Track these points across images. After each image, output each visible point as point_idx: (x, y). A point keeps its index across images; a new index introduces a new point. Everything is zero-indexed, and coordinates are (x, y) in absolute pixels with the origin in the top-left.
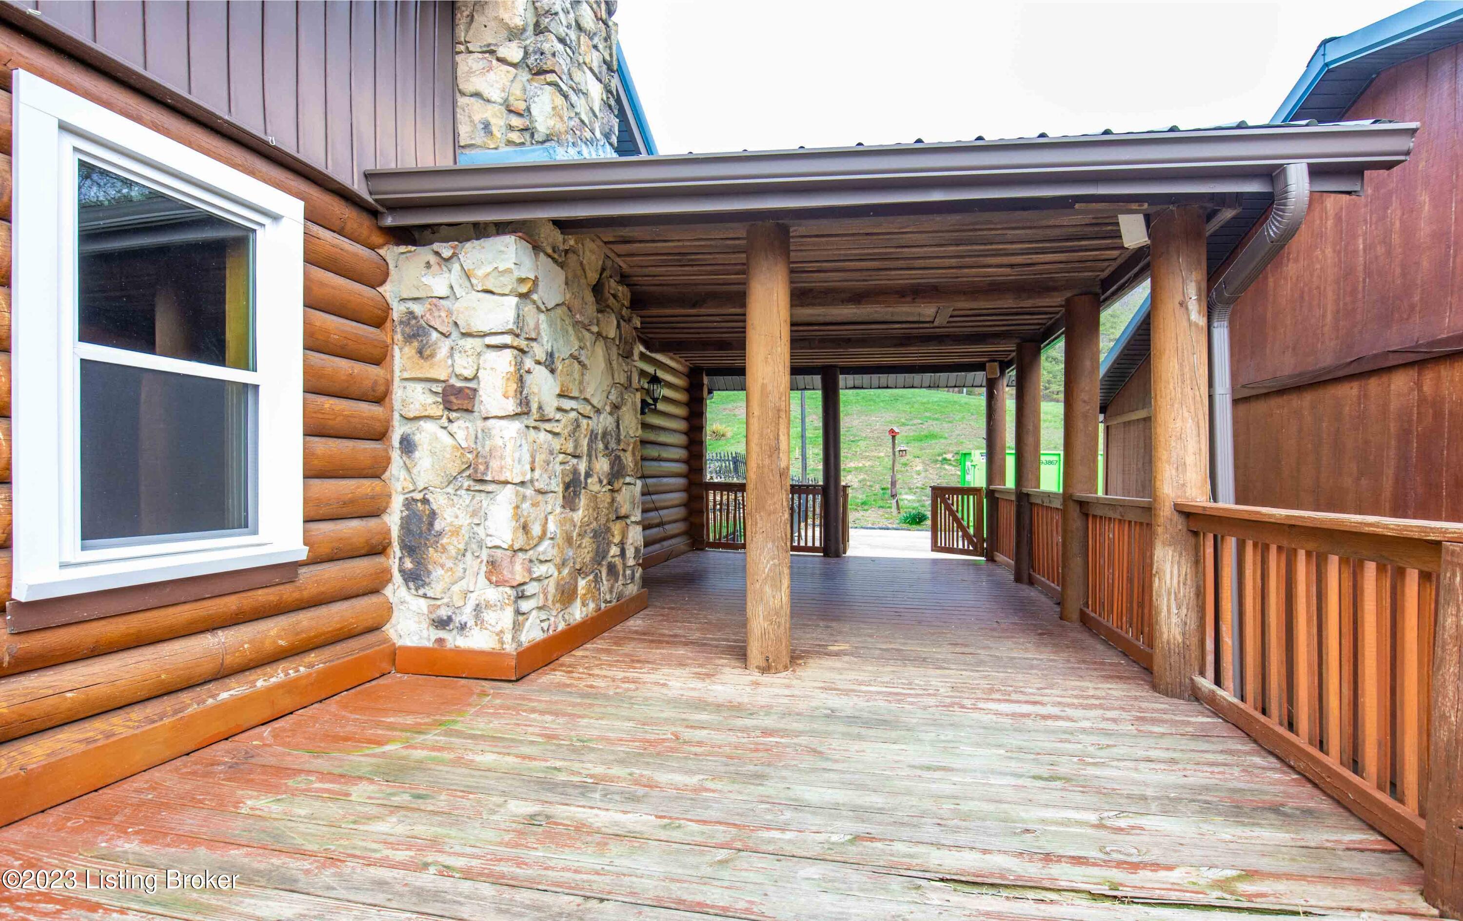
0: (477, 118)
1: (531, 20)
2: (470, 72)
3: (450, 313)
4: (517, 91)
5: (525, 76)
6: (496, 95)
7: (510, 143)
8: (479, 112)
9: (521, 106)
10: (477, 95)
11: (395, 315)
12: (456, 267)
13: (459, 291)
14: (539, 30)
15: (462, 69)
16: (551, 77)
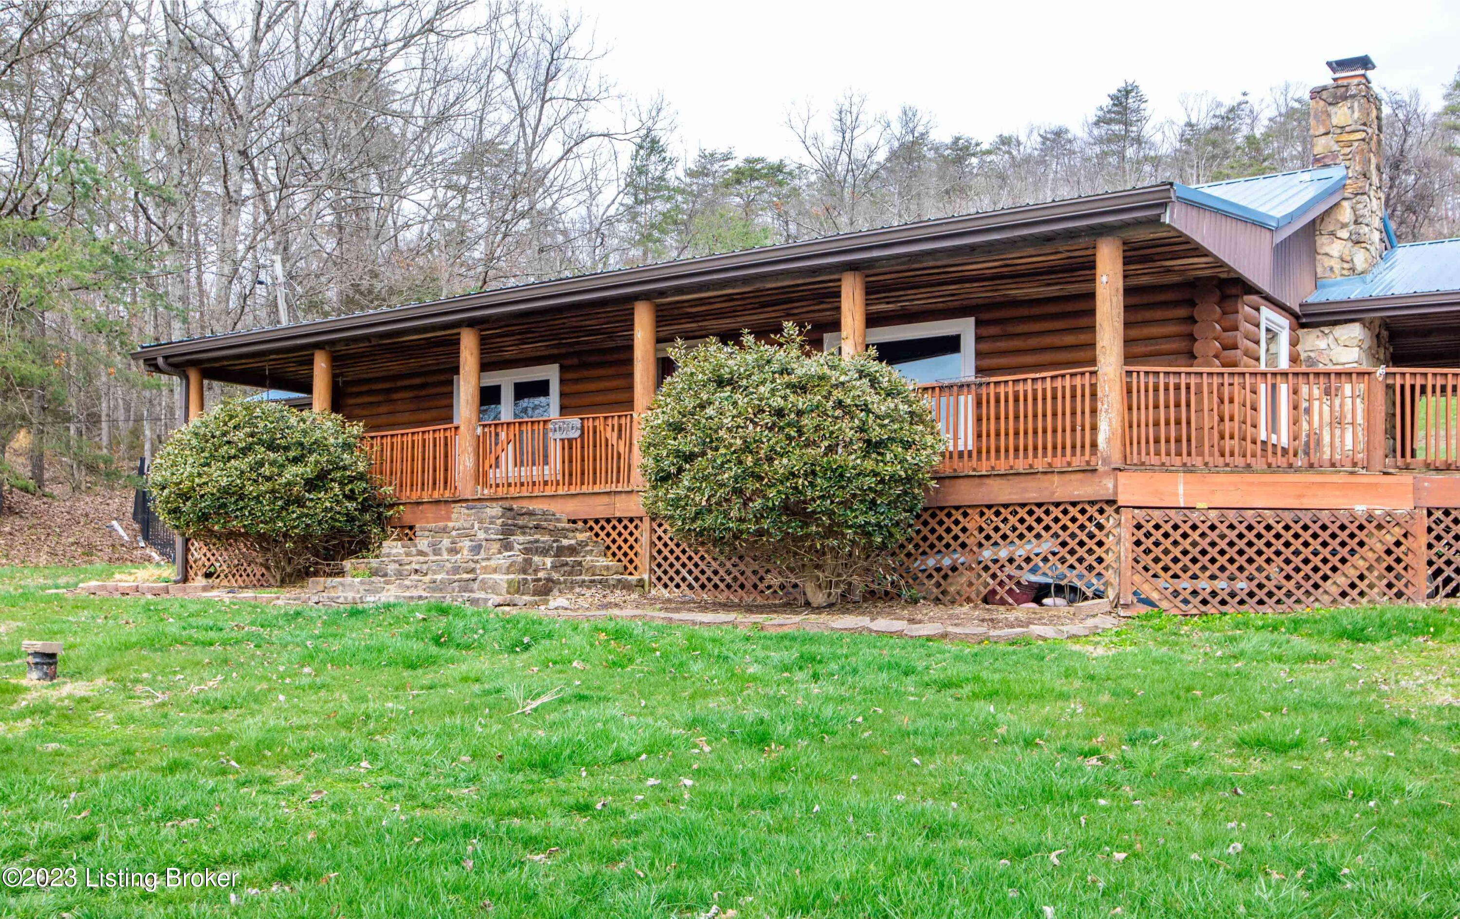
0: (1326, 265)
1: (1353, 219)
2: (1323, 244)
3: (1328, 356)
4: (1346, 252)
5: (1350, 244)
6: (1336, 254)
7: (1342, 275)
8: (1328, 262)
9: (1349, 258)
10: (1327, 254)
11: (1302, 358)
12: (1331, 337)
13: (1332, 346)
14: (1356, 222)
15: (1318, 243)
16: (1363, 245)
